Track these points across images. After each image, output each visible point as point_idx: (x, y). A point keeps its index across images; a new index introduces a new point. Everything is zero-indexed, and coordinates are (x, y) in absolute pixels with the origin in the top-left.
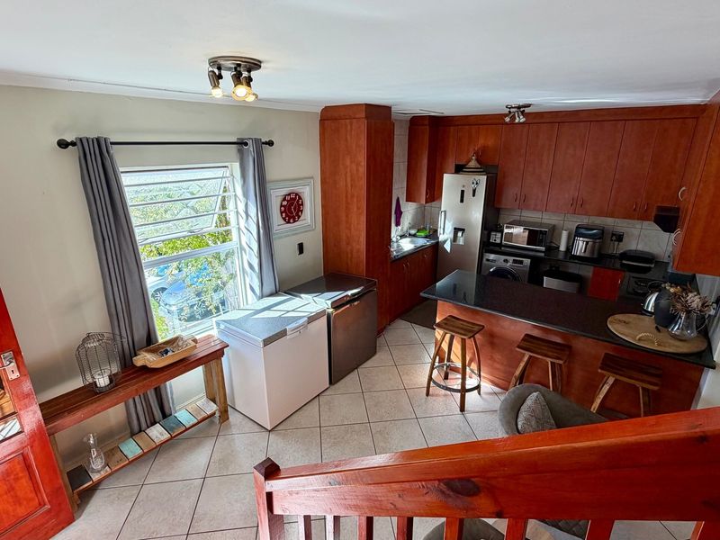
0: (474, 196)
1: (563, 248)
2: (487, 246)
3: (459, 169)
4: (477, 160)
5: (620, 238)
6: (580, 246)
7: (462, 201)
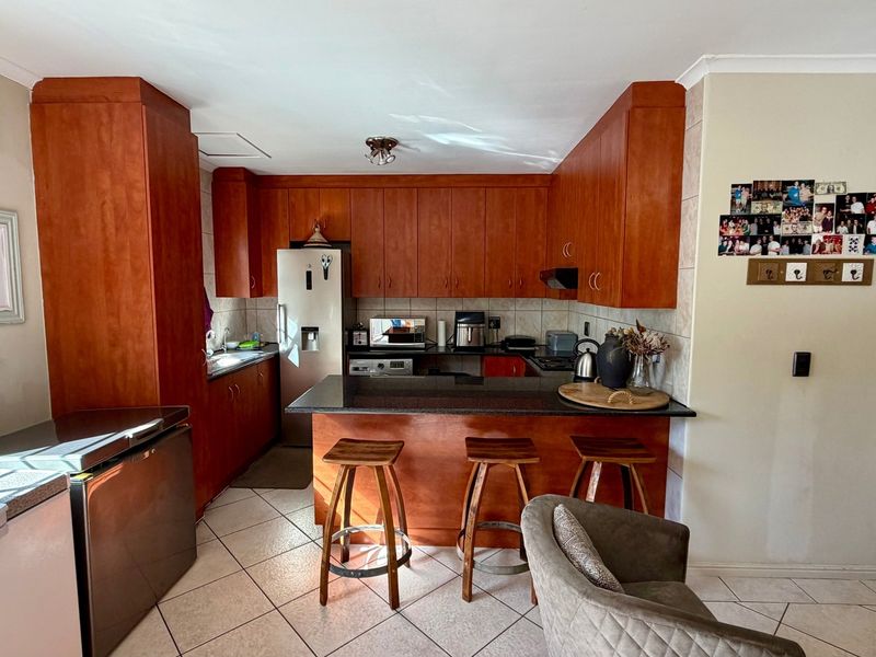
0: (326, 278)
1: (442, 343)
2: (351, 350)
3: (296, 245)
4: (321, 232)
5: (497, 323)
6: (464, 336)
7: (309, 287)
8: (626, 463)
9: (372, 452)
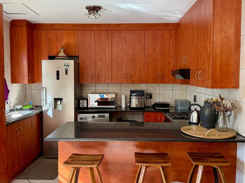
0: (66, 74)
1: (123, 106)
5: (151, 97)
8: (215, 165)
9: (88, 161)
